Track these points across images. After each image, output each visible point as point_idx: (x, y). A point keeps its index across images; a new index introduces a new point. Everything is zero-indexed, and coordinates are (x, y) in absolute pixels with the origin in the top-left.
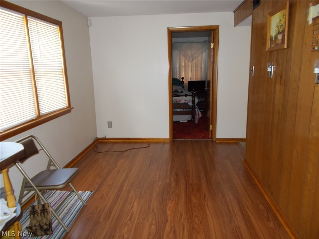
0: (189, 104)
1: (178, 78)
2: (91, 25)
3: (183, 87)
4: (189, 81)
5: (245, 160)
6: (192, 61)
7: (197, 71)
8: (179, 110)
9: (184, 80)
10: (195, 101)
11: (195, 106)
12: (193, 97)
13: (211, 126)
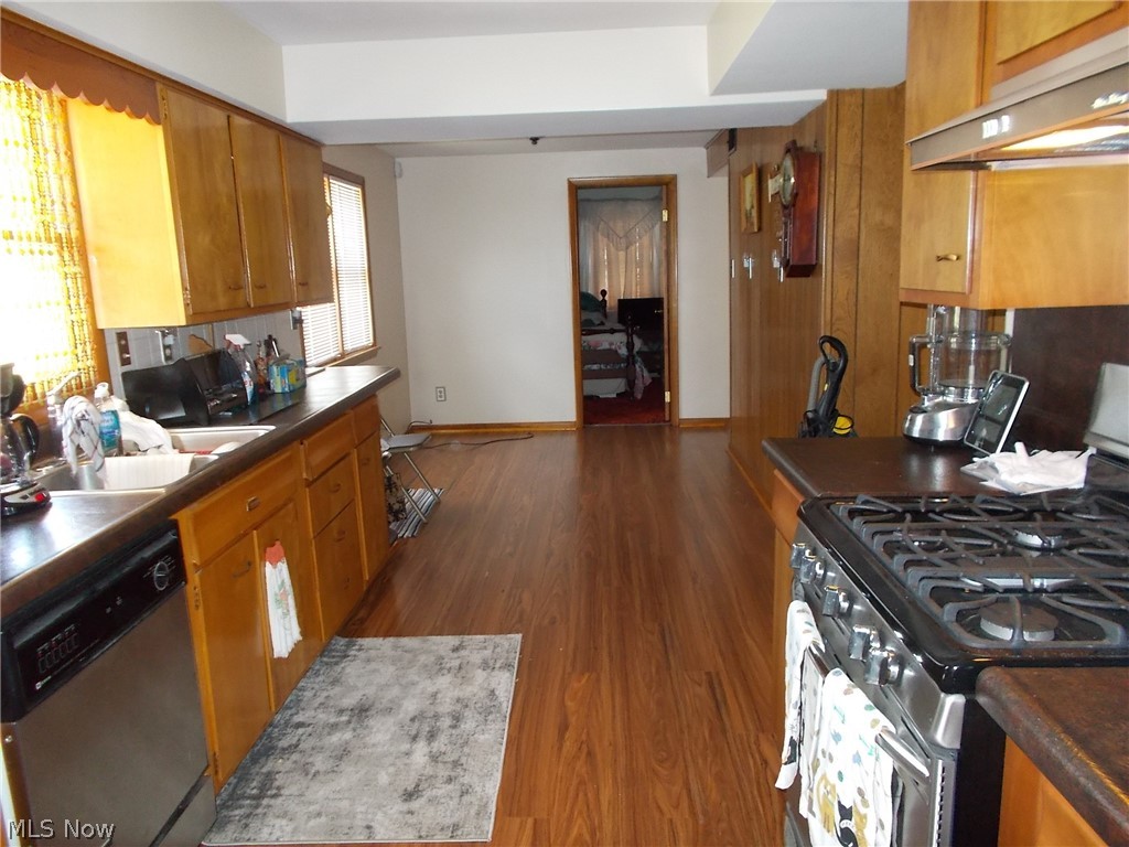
0: (619, 351)
1: (591, 291)
2: (401, 176)
3: (605, 315)
4: (620, 301)
5: (730, 447)
6: (627, 248)
7: (641, 274)
8: (595, 367)
9: (607, 298)
10: (633, 345)
11: (634, 356)
12: (629, 336)
13: (667, 394)
